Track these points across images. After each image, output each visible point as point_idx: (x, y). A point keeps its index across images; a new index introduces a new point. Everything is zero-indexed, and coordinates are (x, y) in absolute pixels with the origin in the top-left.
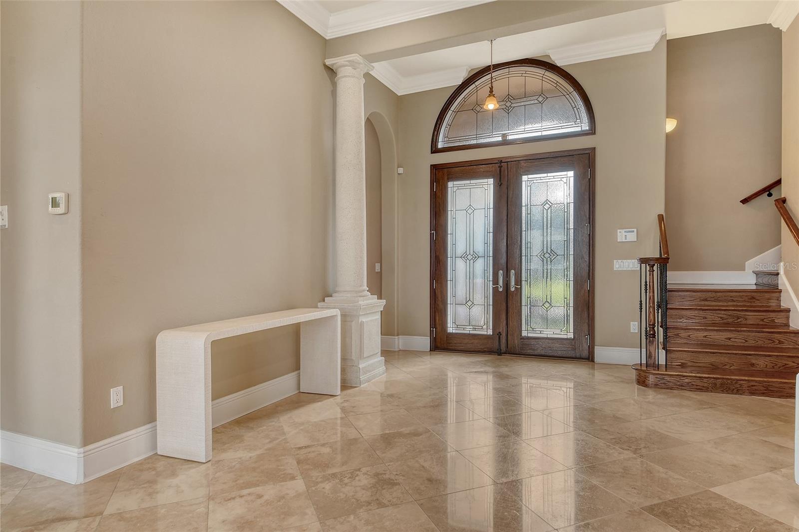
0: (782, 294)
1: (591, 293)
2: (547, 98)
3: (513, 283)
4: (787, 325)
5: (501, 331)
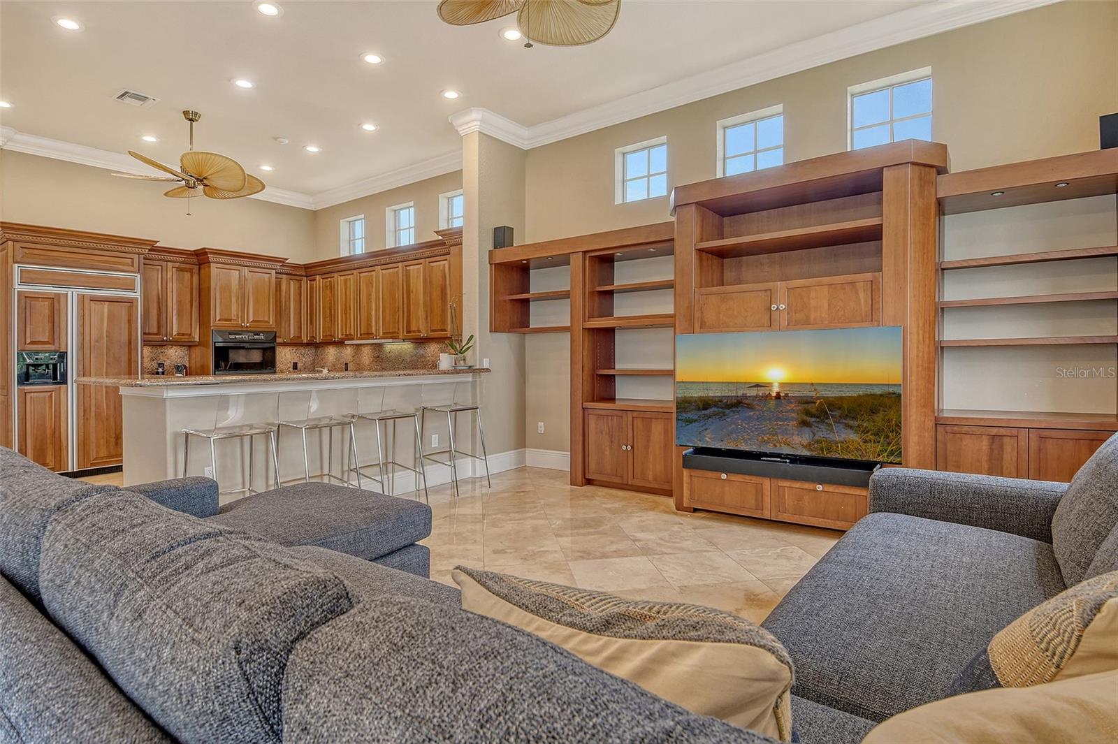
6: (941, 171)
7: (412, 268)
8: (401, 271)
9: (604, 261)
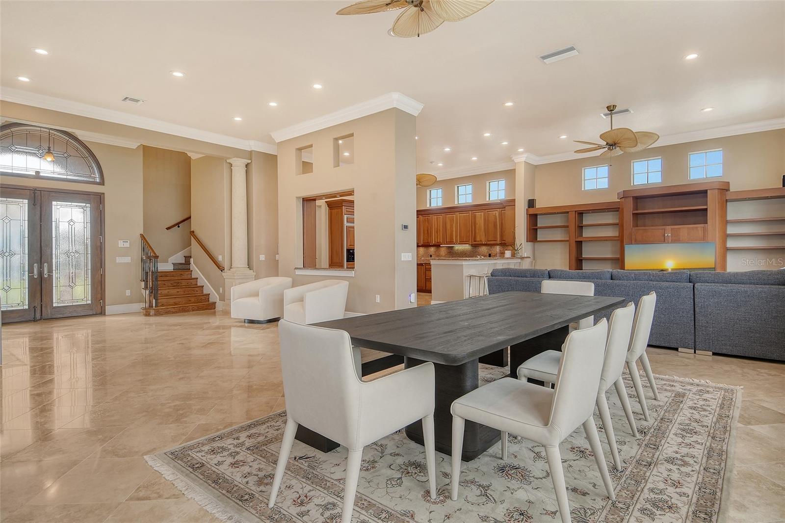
0: (193, 272)
1: (103, 276)
2: (70, 156)
3: (46, 271)
4: (197, 285)
5: (36, 305)
6: (728, 190)
7: (477, 213)
8: (470, 215)
9: (581, 214)
